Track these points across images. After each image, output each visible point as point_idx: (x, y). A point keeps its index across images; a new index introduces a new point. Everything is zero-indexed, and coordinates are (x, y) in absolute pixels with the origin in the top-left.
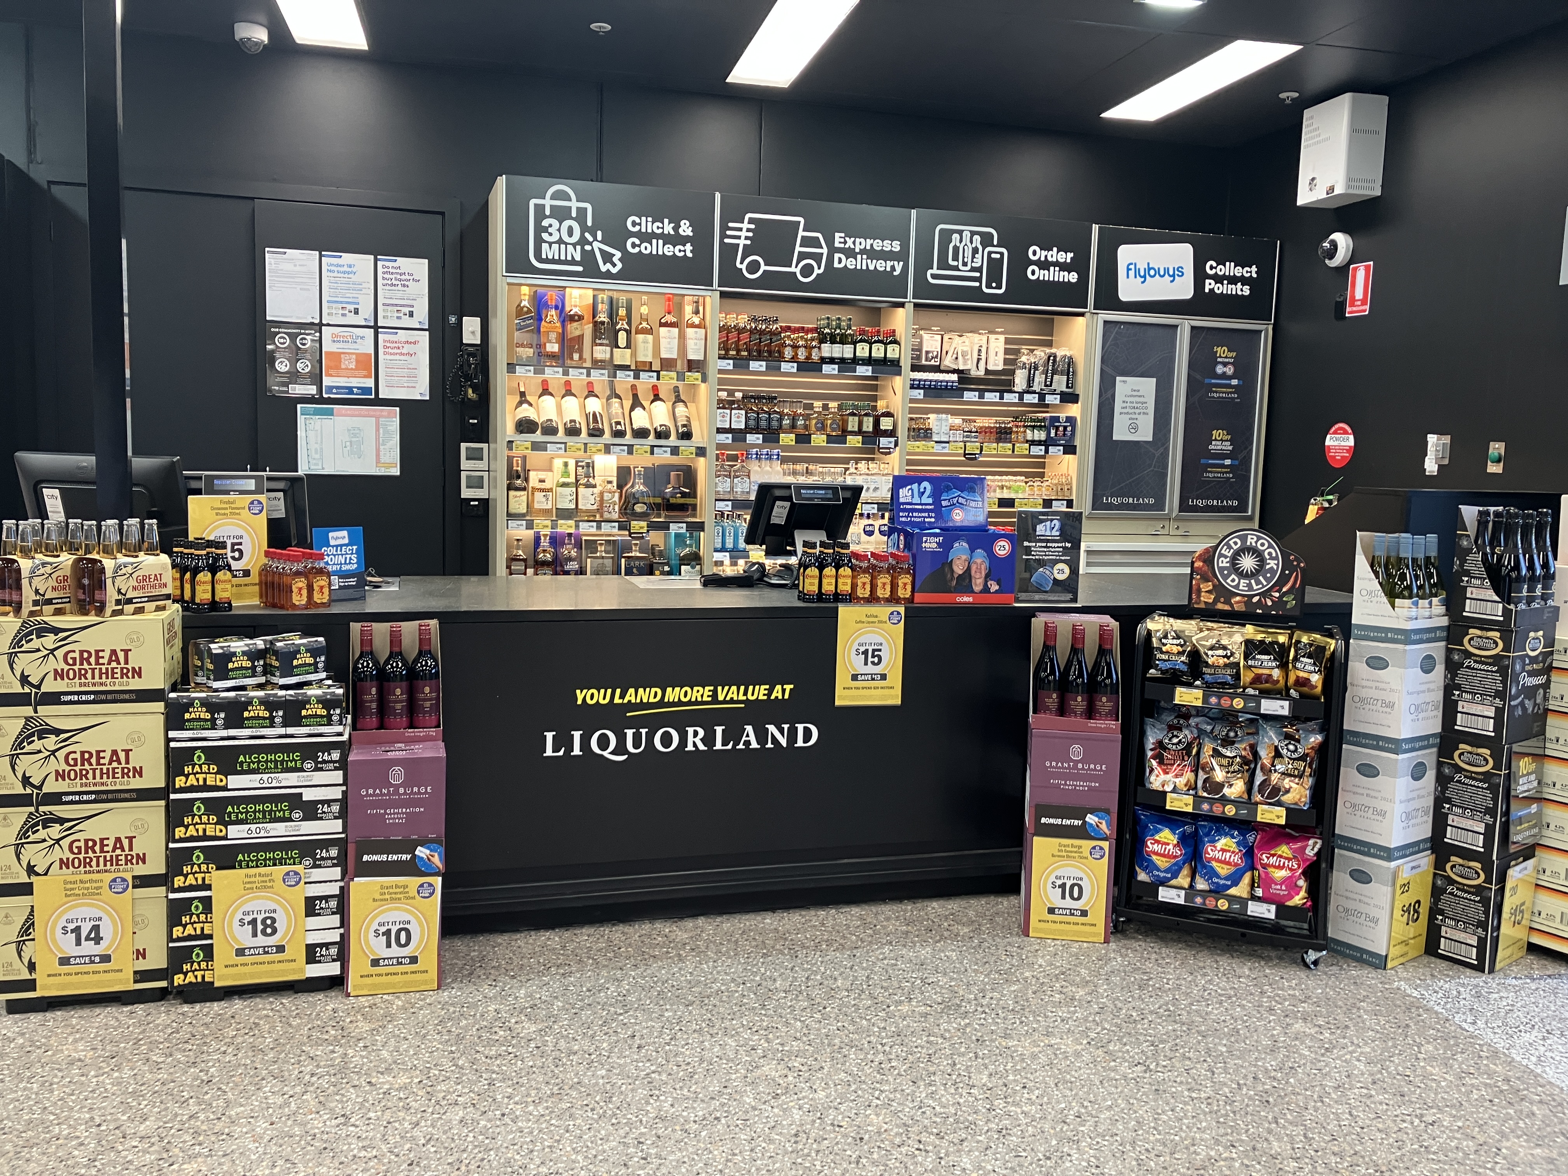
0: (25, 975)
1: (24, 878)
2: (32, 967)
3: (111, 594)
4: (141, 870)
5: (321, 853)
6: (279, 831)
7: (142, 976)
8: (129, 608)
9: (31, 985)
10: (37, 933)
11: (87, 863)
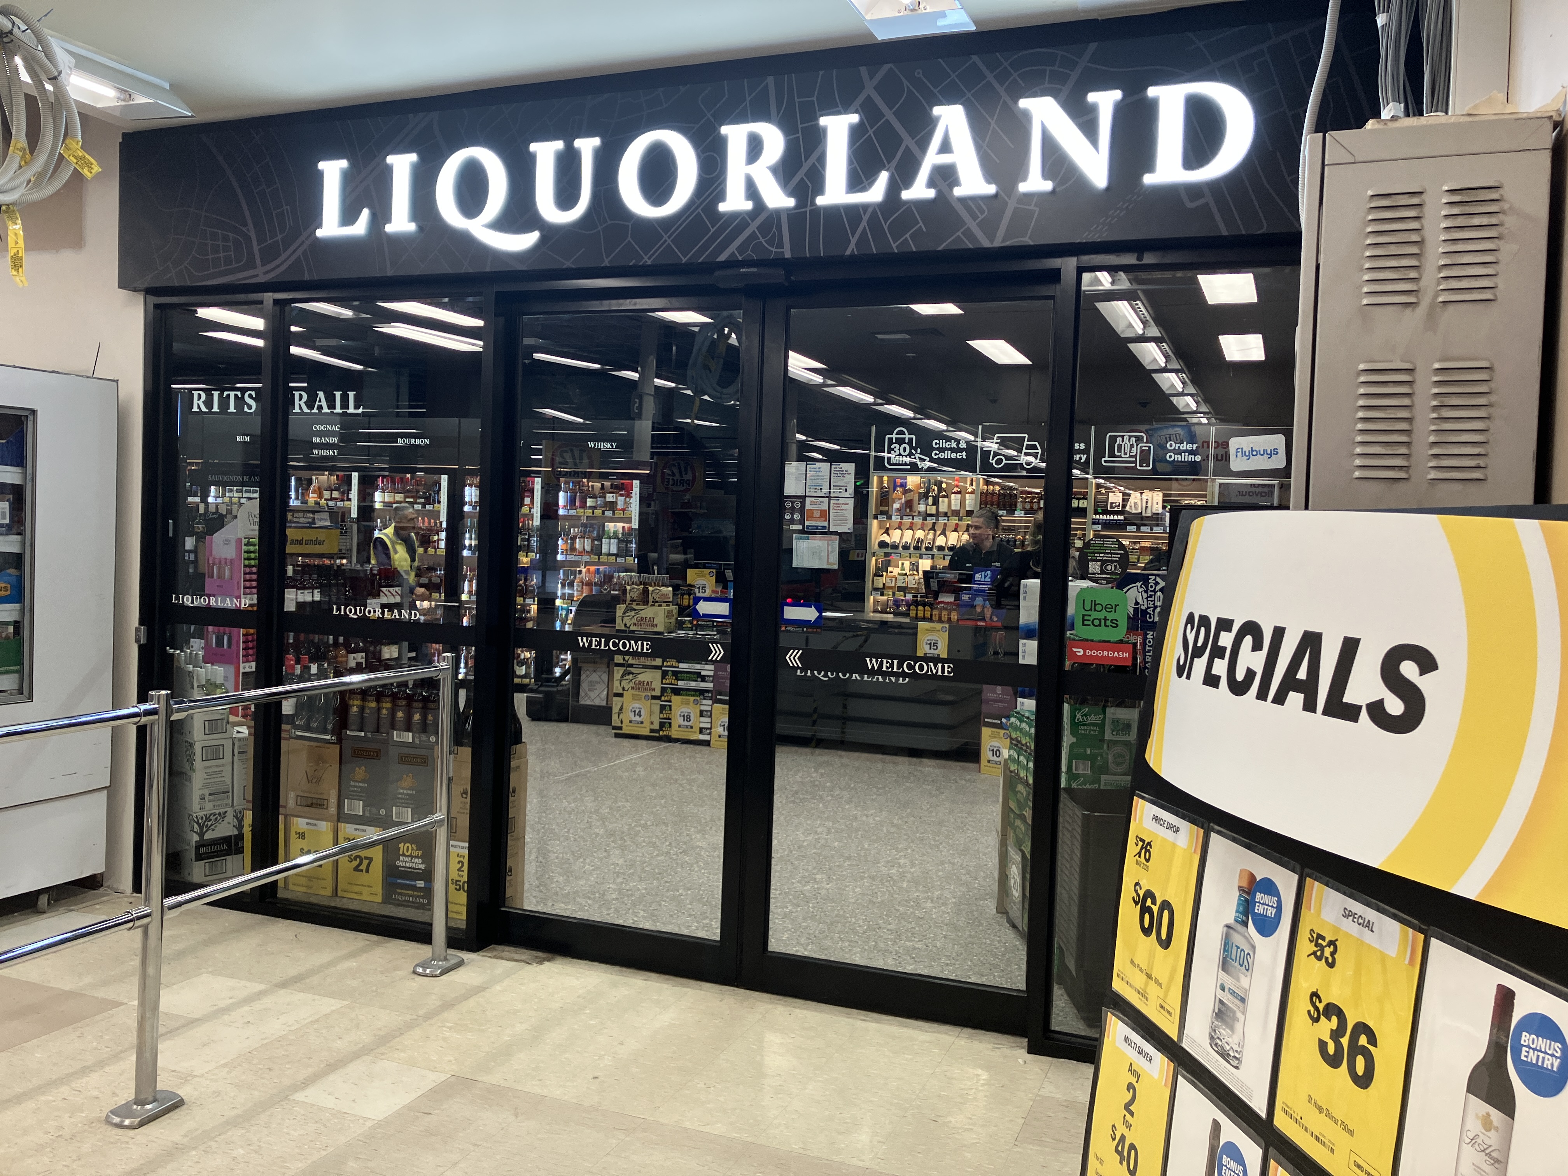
0: (620, 725)
1: (621, 692)
2: (622, 722)
3: (651, 599)
4: (654, 693)
5: (706, 695)
6: (693, 685)
7: (652, 731)
8: (657, 604)
9: (620, 728)
10: (624, 710)
11: (639, 689)
